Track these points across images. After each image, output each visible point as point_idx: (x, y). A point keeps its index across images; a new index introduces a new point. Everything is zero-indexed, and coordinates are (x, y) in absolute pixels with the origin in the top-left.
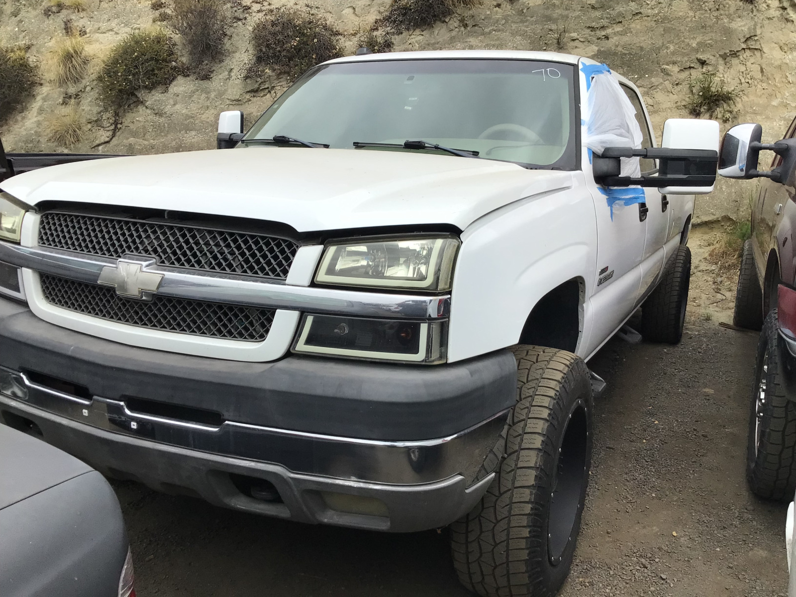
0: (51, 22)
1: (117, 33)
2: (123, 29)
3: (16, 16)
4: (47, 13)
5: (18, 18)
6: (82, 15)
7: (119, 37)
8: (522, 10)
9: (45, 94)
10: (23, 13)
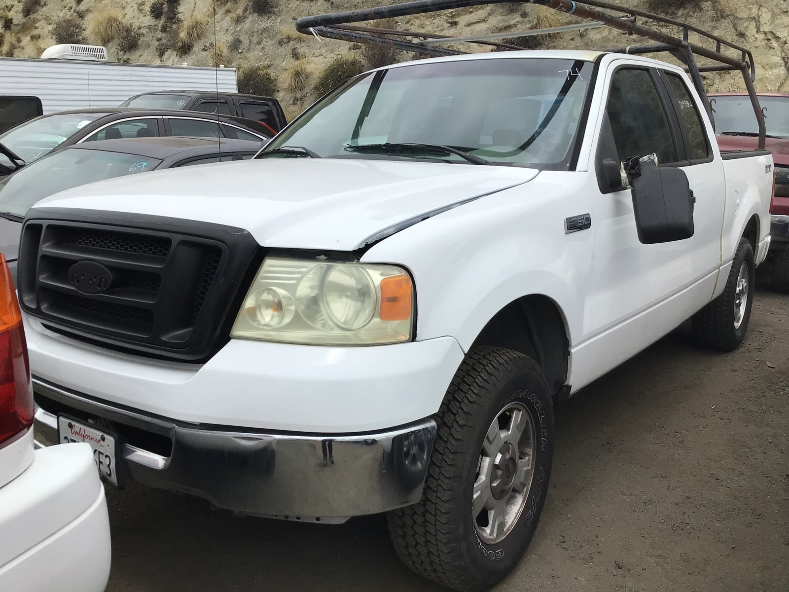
0: (283, 49)
1: (325, 57)
2: (329, 55)
3: (259, 45)
4: (281, 43)
5: (261, 46)
6: (303, 44)
7: (327, 60)
8: (588, 42)
9: (281, 97)
10: (264, 43)
